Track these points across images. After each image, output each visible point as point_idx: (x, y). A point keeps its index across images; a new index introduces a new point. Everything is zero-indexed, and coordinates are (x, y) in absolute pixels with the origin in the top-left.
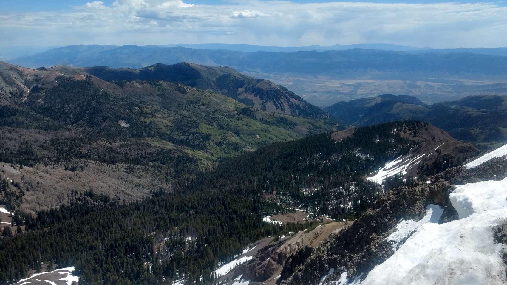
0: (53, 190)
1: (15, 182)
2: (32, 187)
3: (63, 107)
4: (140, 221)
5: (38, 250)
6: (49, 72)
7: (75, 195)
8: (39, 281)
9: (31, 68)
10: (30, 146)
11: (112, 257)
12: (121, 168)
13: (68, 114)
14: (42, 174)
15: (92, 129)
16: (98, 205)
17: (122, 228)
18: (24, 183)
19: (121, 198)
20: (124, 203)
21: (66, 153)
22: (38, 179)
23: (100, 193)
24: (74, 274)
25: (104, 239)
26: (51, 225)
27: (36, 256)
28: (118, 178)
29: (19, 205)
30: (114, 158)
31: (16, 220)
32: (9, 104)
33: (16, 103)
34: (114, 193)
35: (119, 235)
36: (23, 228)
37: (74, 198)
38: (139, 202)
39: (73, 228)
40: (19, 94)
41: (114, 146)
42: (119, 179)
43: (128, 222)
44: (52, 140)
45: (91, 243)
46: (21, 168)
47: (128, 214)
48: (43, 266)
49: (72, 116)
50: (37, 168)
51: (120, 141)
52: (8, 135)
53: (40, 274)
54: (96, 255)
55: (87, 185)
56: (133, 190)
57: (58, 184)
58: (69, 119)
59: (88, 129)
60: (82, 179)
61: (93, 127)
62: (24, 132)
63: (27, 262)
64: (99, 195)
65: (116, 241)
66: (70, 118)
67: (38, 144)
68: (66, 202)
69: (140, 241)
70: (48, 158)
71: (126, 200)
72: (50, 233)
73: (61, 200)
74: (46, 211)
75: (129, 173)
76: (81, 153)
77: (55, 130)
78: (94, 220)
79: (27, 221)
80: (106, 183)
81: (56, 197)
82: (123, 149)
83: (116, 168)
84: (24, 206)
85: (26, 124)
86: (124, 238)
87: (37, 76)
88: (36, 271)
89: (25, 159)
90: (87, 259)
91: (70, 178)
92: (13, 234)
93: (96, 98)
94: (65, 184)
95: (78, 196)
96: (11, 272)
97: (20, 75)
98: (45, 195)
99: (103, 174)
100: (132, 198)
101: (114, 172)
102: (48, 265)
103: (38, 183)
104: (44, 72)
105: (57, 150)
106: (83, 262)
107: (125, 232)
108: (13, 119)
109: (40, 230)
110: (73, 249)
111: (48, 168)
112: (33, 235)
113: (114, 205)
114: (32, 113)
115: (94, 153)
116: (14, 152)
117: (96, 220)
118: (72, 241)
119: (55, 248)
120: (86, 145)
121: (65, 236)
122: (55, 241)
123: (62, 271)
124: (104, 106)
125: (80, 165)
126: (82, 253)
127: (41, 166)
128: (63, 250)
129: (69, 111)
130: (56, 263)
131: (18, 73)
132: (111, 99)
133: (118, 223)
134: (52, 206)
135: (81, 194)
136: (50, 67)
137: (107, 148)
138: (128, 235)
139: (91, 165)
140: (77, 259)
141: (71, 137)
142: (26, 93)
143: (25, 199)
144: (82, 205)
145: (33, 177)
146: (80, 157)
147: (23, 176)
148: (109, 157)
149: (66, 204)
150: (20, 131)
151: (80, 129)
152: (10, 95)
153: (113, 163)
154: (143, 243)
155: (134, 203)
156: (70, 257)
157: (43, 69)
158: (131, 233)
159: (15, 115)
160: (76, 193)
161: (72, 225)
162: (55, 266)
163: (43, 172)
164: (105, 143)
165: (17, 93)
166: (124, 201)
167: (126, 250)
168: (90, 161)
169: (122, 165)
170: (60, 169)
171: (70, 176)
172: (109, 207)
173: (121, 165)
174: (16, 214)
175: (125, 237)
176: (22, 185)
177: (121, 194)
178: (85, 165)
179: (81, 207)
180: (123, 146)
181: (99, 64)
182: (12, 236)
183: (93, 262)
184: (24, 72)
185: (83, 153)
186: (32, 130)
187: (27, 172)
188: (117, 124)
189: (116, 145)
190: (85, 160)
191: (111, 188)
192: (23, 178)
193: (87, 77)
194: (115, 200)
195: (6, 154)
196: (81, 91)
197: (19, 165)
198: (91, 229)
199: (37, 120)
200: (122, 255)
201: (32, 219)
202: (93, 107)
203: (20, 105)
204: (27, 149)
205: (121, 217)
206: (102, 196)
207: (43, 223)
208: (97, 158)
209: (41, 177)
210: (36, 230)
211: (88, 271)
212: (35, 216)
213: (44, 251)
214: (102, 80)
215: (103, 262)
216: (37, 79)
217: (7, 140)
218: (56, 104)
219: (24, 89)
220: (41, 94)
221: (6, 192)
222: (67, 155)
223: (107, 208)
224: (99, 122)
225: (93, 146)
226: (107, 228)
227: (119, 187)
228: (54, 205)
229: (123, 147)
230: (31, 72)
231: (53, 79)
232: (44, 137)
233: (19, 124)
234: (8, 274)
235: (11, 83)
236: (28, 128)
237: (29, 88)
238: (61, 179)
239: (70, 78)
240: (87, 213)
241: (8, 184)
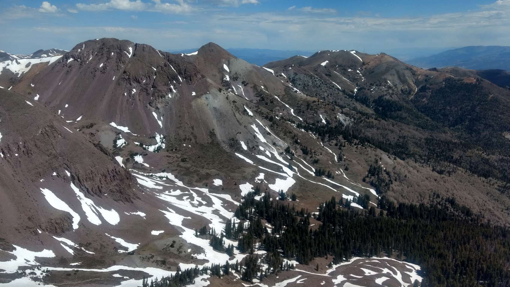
0: (417, 186)
1: (387, 170)
2: (400, 179)
3: (444, 109)
4: (503, 249)
5: (393, 237)
6: (439, 73)
7: (436, 198)
8: (388, 265)
9: (423, 68)
10: (407, 141)
11: (461, 274)
12: (493, 184)
13: (448, 116)
14: (411, 169)
15: (469, 135)
16: (458, 216)
17: (480, 249)
18: (394, 173)
19: (486, 217)
20: (489, 223)
21: (437, 154)
22: (406, 173)
23: (463, 203)
24: (419, 273)
25: (457, 253)
26: (408, 219)
27: (390, 242)
28: (488, 194)
29: (386, 192)
30: (487, 172)
31: (381, 204)
32: (398, 99)
33: (404, 99)
34: (478, 209)
35: (474, 255)
36: (385, 212)
37: (435, 200)
38: (507, 229)
39: (427, 229)
40: (408, 91)
41: (491, 159)
42: (489, 196)
43: (489, 246)
44: (426, 139)
45: (442, 251)
46: (395, 159)
47: (490, 237)
48: (393, 253)
49: (451, 118)
50: (408, 163)
51: (500, 154)
52: (391, 127)
53: (390, 259)
54: (444, 265)
55: (451, 192)
56: (503, 213)
57: (423, 182)
58: (447, 122)
59: (465, 135)
60: (447, 184)
61: (471, 133)
62: (404, 127)
63: (382, 244)
64: (461, 205)
65: (469, 259)
66: (449, 120)
67: (414, 140)
68: (426, 202)
69: (499, 272)
70: (420, 156)
71: (491, 220)
72: (406, 225)
73: (422, 199)
74: (406, 204)
75: (503, 192)
76: (452, 157)
77: (432, 130)
78: (450, 229)
79: (389, 207)
80: (472, 195)
81: (418, 195)
82: (502, 164)
83: (487, 183)
84: (390, 193)
85: (408, 120)
86: (479, 261)
87: (427, 76)
88: (387, 254)
89: (400, 152)
90: (434, 265)
91: (436, 180)
92: (376, 215)
93: (482, 103)
94: (429, 184)
95: (439, 200)
96: (367, 247)
97: (413, 74)
98: (409, 189)
99: (471, 185)
100: (500, 221)
101: (484, 186)
102: (398, 254)
103: (406, 176)
104: (435, 72)
105: (429, 149)
106: (429, 266)
107: (482, 254)
108: (398, 114)
109: (398, 220)
110: (423, 249)
111: (417, 165)
112: (392, 222)
113: (476, 222)
114: (415, 111)
115: (466, 161)
116: (392, 143)
117: (453, 230)
118: (424, 241)
119: (407, 241)
120: (459, 151)
121: (418, 233)
122: (408, 235)
123: (409, 265)
124: (490, 113)
125: (448, 169)
126: (430, 257)
127: (411, 162)
128: (413, 246)
129: (450, 114)
130: (405, 255)
131: (411, 72)
132: (501, 107)
133: (476, 242)
134: (413, 201)
135: (442, 199)
136: (442, 68)
137: (482, 159)
138: (486, 260)
139: (460, 172)
140: (425, 260)
141: (446, 140)
142: (414, 91)
143: (392, 188)
144: (441, 210)
145: (403, 170)
146: (450, 162)
147: (395, 167)
148: (482, 169)
149: (426, 204)
150: (401, 126)
151: (457, 134)
152: (400, 92)
153: (486, 176)
154: (501, 276)
155: (501, 228)
156: (418, 255)
157: (435, 69)
158: (489, 259)
159: (400, 110)
160: (438, 196)
161: (427, 226)
162: (403, 257)
163: (412, 167)
164: (481, 152)
165: (406, 91)
166: (489, 221)
167: (479, 274)
168: (459, 168)
169: (496, 181)
170: (428, 168)
171: (436, 178)
172: (470, 222)
173: (494, 181)
174: (382, 198)
175: (481, 260)
176: (392, 174)
177: (487, 212)
178: (453, 171)
179: (440, 211)
180: (502, 160)
181: (494, 67)
182: (375, 216)
183: (439, 270)
184: (417, 72)
185: (454, 158)
186: (412, 126)
187: (399, 163)
188: (501, 135)
189: (494, 158)
190: (455, 166)
191: (476, 202)
192: (394, 168)
193: (478, 80)
194: (478, 217)
195: (386, 144)
196: (467, 94)
197: (394, 156)
198: (444, 236)
199: (418, 118)
200: (473, 278)
201: (394, 208)
202: (477, 113)
203: (407, 102)
204: (403, 144)
205: (481, 237)
206: (464, 207)
207: (402, 214)
208: (468, 167)
209: (409, 172)
210: (395, 218)
211: (433, 277)
212: (397, 206)
213: (397, 240)
214: (495, 85)
215: (450, 276)
216: (427, 78)
217: (389, 132)
218: (438, 105)
219: (413, 87)
220: (426, 94)
221: (378, 177)
222: (437, 156)
223: (467, 222)
224: (479, 129)
225: (467, 154)
226: (462, 242)
227: (486, 204)
228: (415, 201)
229: (501, 162)
230: (423, 72)
231: (441, 80)
232: (420, 135)
233: (402, 119)
234: (366, 247)
235: (403, 81)
236: (408, 124)
237: (417, 87)
238: (427, 179)
239: (458, 81)
240: (444, 219)
241: (381, 170)
